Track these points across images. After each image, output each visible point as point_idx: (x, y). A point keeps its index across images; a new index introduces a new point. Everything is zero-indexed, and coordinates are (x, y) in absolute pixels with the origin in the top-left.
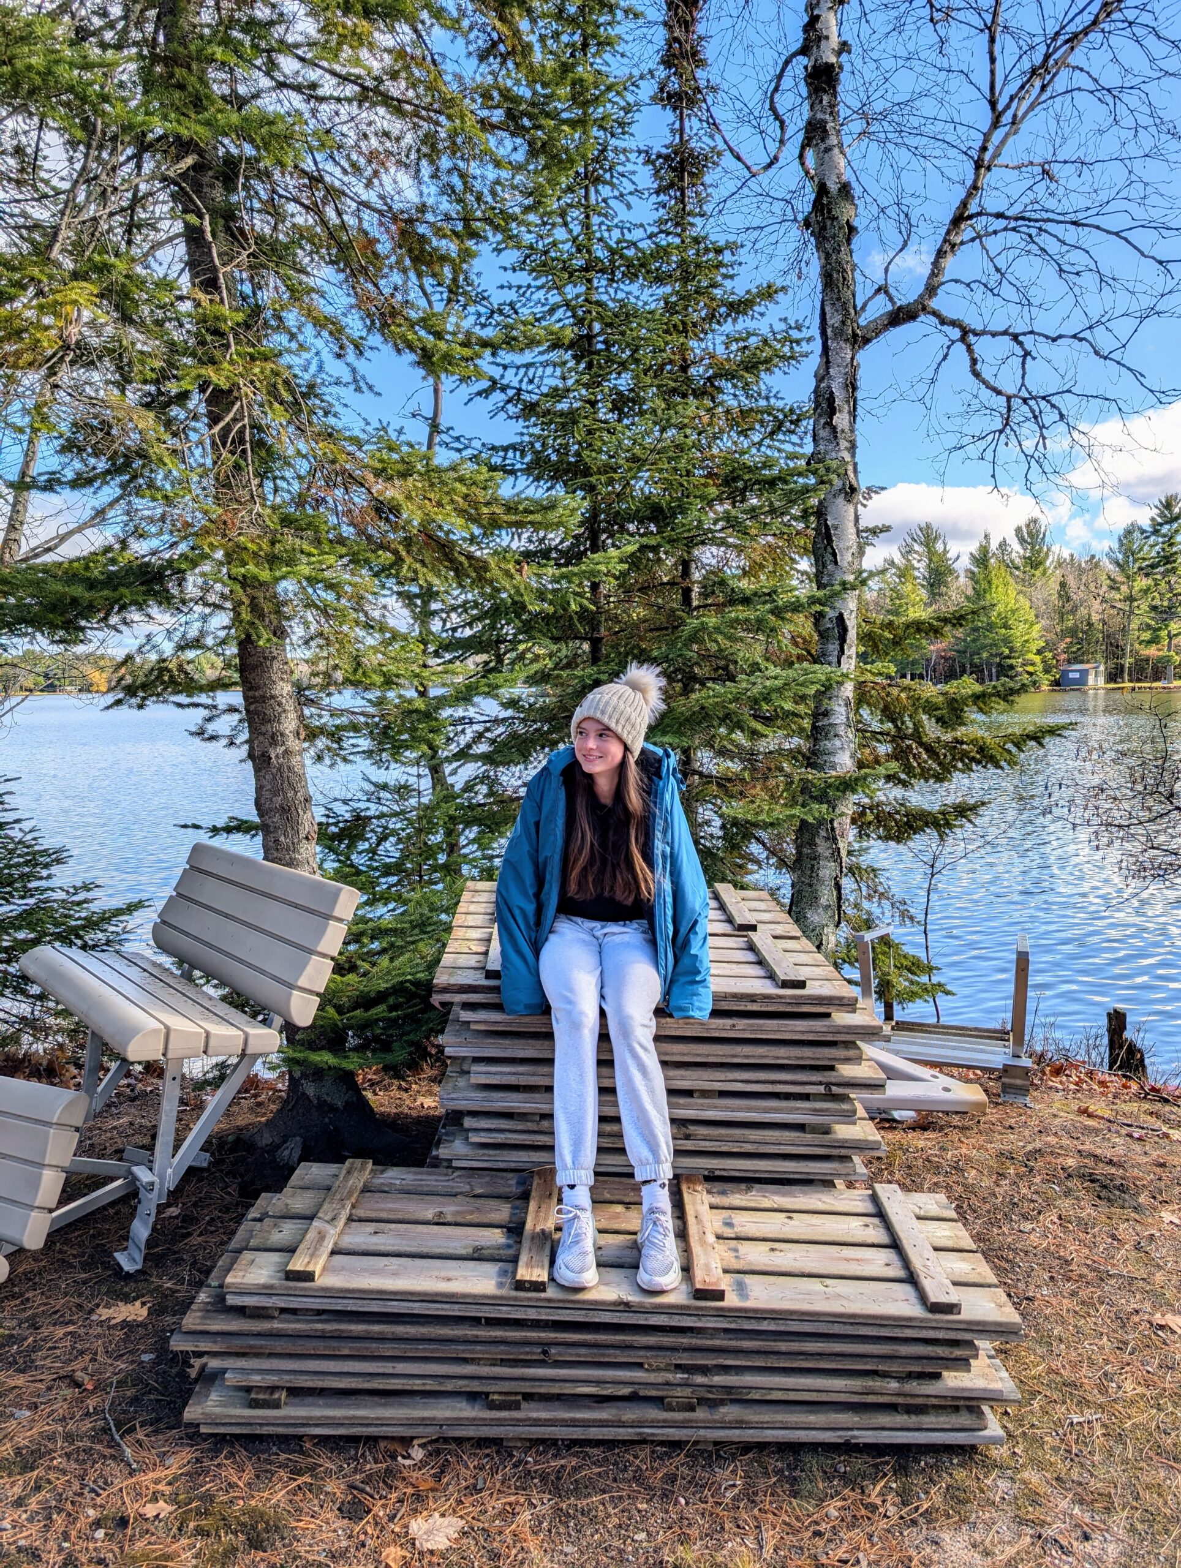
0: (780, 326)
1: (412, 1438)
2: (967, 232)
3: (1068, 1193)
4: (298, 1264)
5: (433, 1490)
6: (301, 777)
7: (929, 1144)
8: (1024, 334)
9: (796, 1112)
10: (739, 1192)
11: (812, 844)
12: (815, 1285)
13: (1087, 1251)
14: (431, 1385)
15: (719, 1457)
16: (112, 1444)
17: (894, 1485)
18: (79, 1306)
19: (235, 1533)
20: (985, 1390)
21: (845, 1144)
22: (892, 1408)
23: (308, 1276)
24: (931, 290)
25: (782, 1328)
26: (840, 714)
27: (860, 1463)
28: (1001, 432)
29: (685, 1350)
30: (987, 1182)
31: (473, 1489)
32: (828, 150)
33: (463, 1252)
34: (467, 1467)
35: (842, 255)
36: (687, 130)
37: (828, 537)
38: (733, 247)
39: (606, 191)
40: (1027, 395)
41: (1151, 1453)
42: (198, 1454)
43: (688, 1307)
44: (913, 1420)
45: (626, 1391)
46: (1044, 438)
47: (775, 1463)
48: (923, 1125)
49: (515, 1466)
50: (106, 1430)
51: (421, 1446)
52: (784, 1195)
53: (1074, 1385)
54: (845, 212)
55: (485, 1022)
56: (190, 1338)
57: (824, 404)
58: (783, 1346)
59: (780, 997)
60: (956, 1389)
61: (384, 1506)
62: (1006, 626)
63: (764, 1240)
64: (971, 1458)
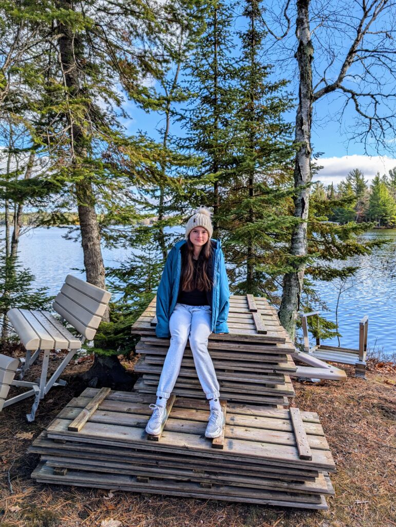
0: (285, 94)
1: (110, 490)
2: (355, 57)
3: (372, 413)
4: (73, 425)
5: (113, 509)
6: (100, 253)
7: (322, 392)
8: (376, 95)
9: (263, 379)
10: (240, 407)
11: (290, 281)
12: (259, 445)
13: (375, 436)
14: (117, 472)
15: (219, 506)
16: (7, 484)
17: (283, 522)
18: (11, 433)
19: (39, 520)
20: (321, 489)
21: (280, 392)
22: (285, 493)
23: (76, 430)
24: (340, 79)
25: (244, 461)
26: (301, 234)
27: (272, 513)
28: (368, 132)
29: (208, 466)
30: (342, 407)
31: (128, 511)
32: (304, 29)
33: (133, 424)
34: (127, 502)
35: (308, 67)
36: (255, 25)
37: (299, 170)
38: (271, 67)
39: (223, 47)
40: (377, 118)
41: (386, 518)
42: (35, 489)
43: (209, 451)
44: (293, 498)
45: (186, 479)
46: (384, 134)
47: (240, 510)
48: (323, 384)
49: (145, 503)
50: (7, 478)
51: (113, 493)
52: (256, 410)
53: (360, 488)
54: (309, 52)
55: (149, 342)
56: (35, 448)
57: (300, 122)
58: (244, 467)
59: (256, 337)
60: (310, 488)
61: (95, 514)
62: (384, 205)
63: (244, 426)
64: (315, 514)
